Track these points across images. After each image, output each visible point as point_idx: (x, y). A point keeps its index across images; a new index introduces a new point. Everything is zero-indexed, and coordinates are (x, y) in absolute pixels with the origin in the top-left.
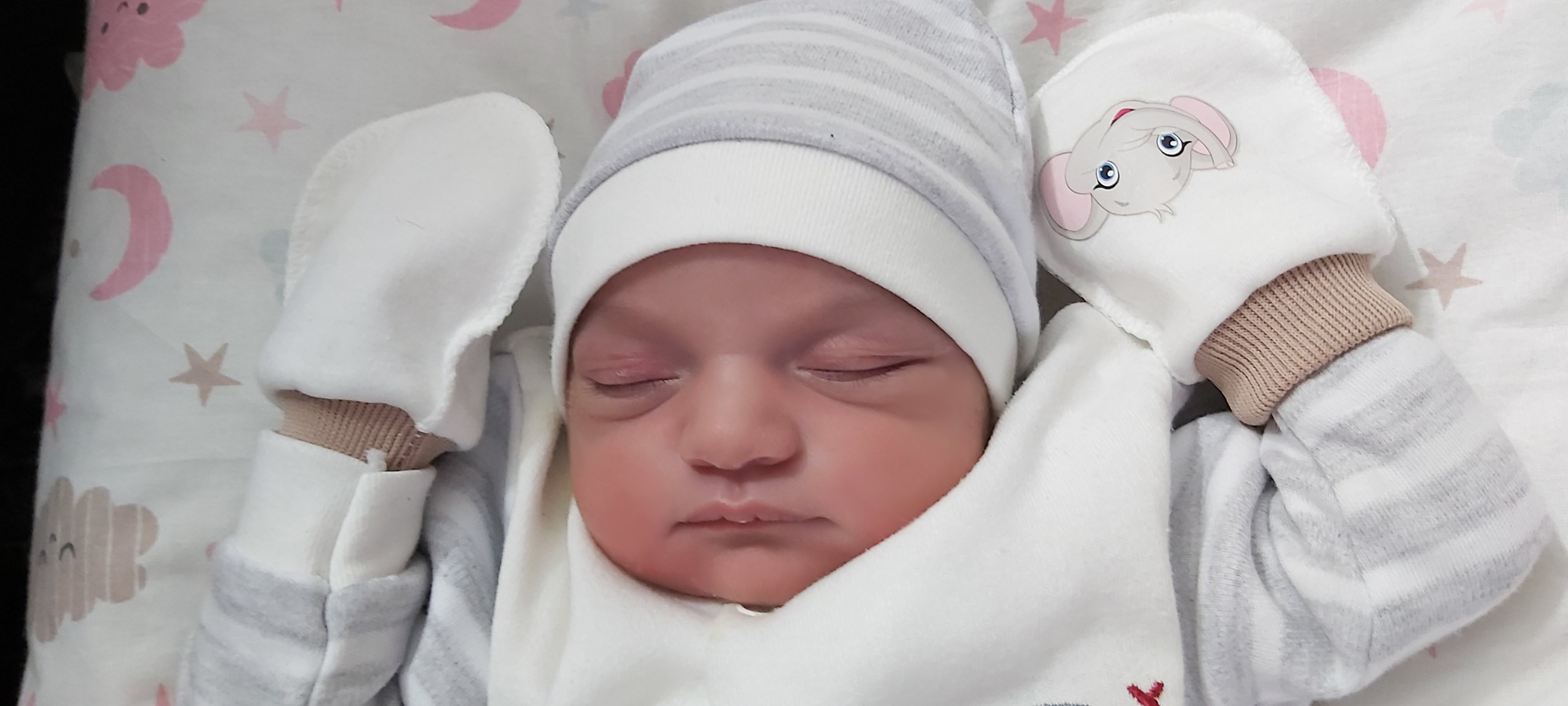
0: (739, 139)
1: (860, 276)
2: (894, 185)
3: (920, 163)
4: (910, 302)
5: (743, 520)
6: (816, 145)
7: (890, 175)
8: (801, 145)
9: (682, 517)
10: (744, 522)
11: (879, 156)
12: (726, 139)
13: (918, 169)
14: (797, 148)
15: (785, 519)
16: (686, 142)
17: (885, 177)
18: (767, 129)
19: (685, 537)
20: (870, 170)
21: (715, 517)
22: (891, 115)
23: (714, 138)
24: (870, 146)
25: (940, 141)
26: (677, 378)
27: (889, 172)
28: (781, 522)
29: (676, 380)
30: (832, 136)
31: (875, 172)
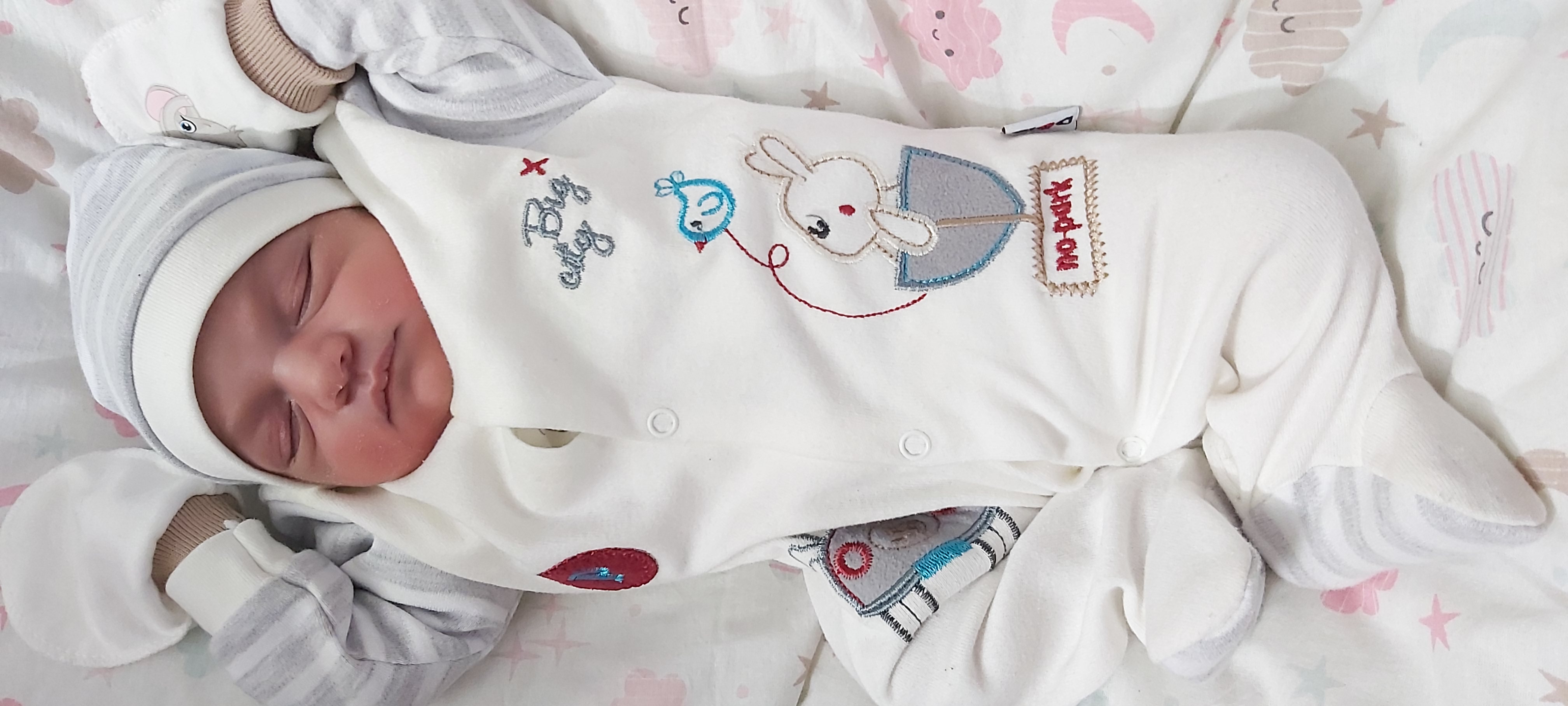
0: (133, 335)
1: (233, 275)
2: (182, 242)
3: (172, 223)
4: (261, 247)
5: (385, 378)
6: (144, 287)
7: (175, 243)
8: (143, 295)
9: (385, 418)
10: (387, 378)
11: (160, 248)
12: (132, 343)
13: (174, 225)
14: (145, 299)
15: (391, 353)
16: (130, 369)
17: (175, 247)
18: (128, 315)
19: (399, 416)
20: (169, 256)
21: (382, 395)
22: (142, 235)
23: (129, 350)
24: (152, 253)
25: (167, 206)
26: (290, 402)
27: (173, 243)
28: (392, 356)
29: (292, 403)
30: (139, 275)
31: (172, 253)
